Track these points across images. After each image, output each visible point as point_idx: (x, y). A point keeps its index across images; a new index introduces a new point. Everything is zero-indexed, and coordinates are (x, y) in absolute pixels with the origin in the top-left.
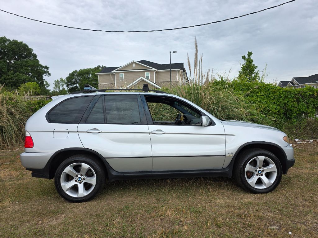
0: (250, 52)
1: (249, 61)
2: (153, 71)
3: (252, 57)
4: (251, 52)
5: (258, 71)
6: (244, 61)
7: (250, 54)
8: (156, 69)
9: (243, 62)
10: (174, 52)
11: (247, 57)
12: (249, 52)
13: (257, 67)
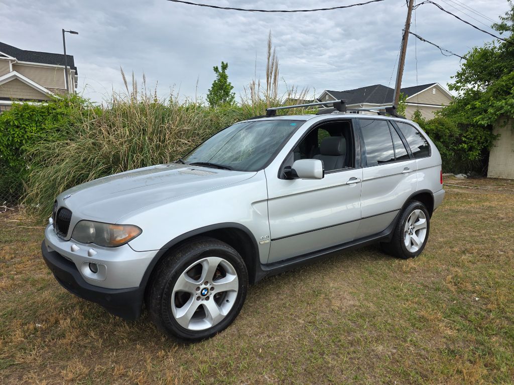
0: (225, 63)
1: (223, 77)
2: (7, 61)
3: (227, 72)
4: (227, 64)
5: (234, 94)
6: (216, 75)
7: (225, 67)
8: (15, 59)
9: (215, 77)
10: (72, 32)
11: (220, 69)
12: (223, 63)
13: (232, 87)
